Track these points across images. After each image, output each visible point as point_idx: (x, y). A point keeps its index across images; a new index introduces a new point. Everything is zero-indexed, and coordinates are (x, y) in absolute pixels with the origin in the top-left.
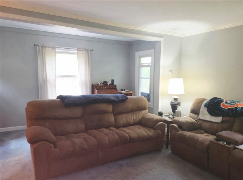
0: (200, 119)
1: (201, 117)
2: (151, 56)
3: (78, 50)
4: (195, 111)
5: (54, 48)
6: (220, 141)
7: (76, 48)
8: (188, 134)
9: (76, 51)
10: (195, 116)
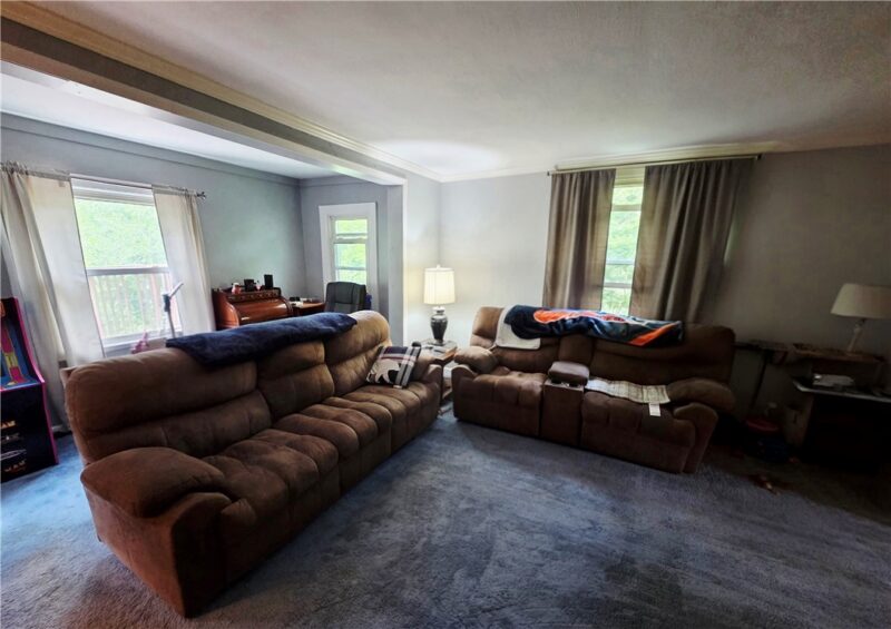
0: (498, 347)
1: (498, 342)
2: (366, 218)
3: (157, 189)
4: (486, 332)
5: (62, 178)
6: (559, 383)
7: (150, 186)
8: (496, 379)
9: (149, 195)
10: (488, 342)
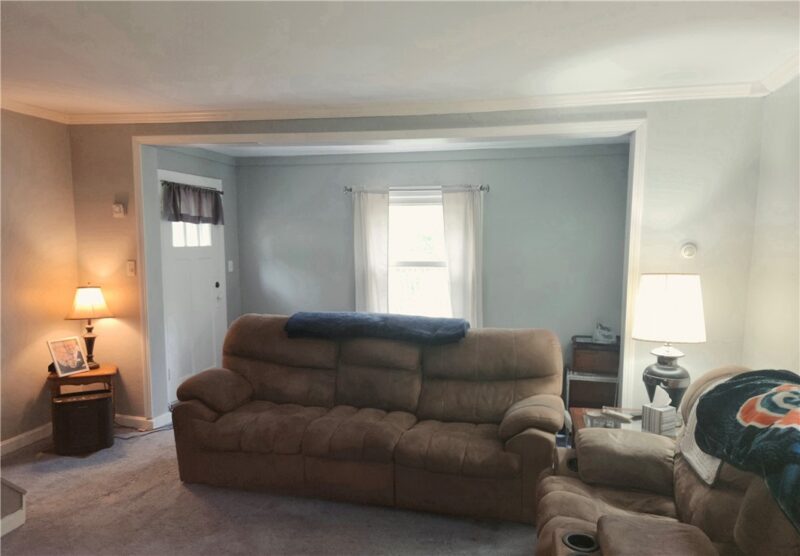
3: (446, 190)
5: (385, 192)
7: (440, 187)
9: (439, 196)
